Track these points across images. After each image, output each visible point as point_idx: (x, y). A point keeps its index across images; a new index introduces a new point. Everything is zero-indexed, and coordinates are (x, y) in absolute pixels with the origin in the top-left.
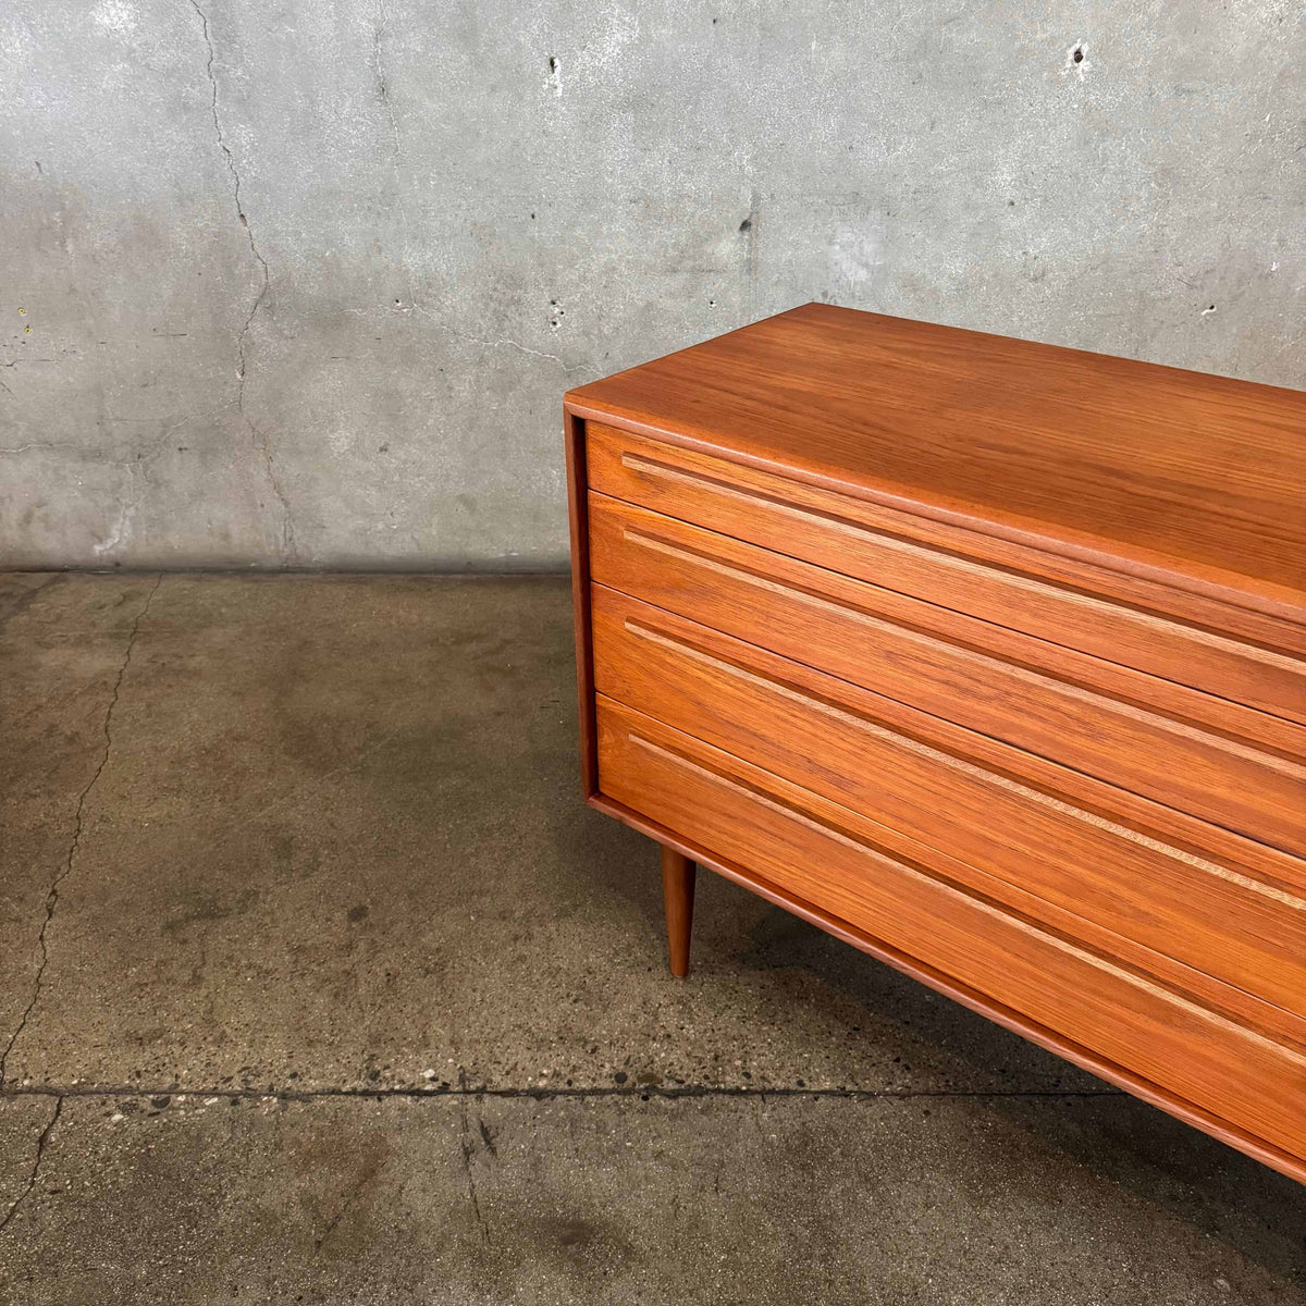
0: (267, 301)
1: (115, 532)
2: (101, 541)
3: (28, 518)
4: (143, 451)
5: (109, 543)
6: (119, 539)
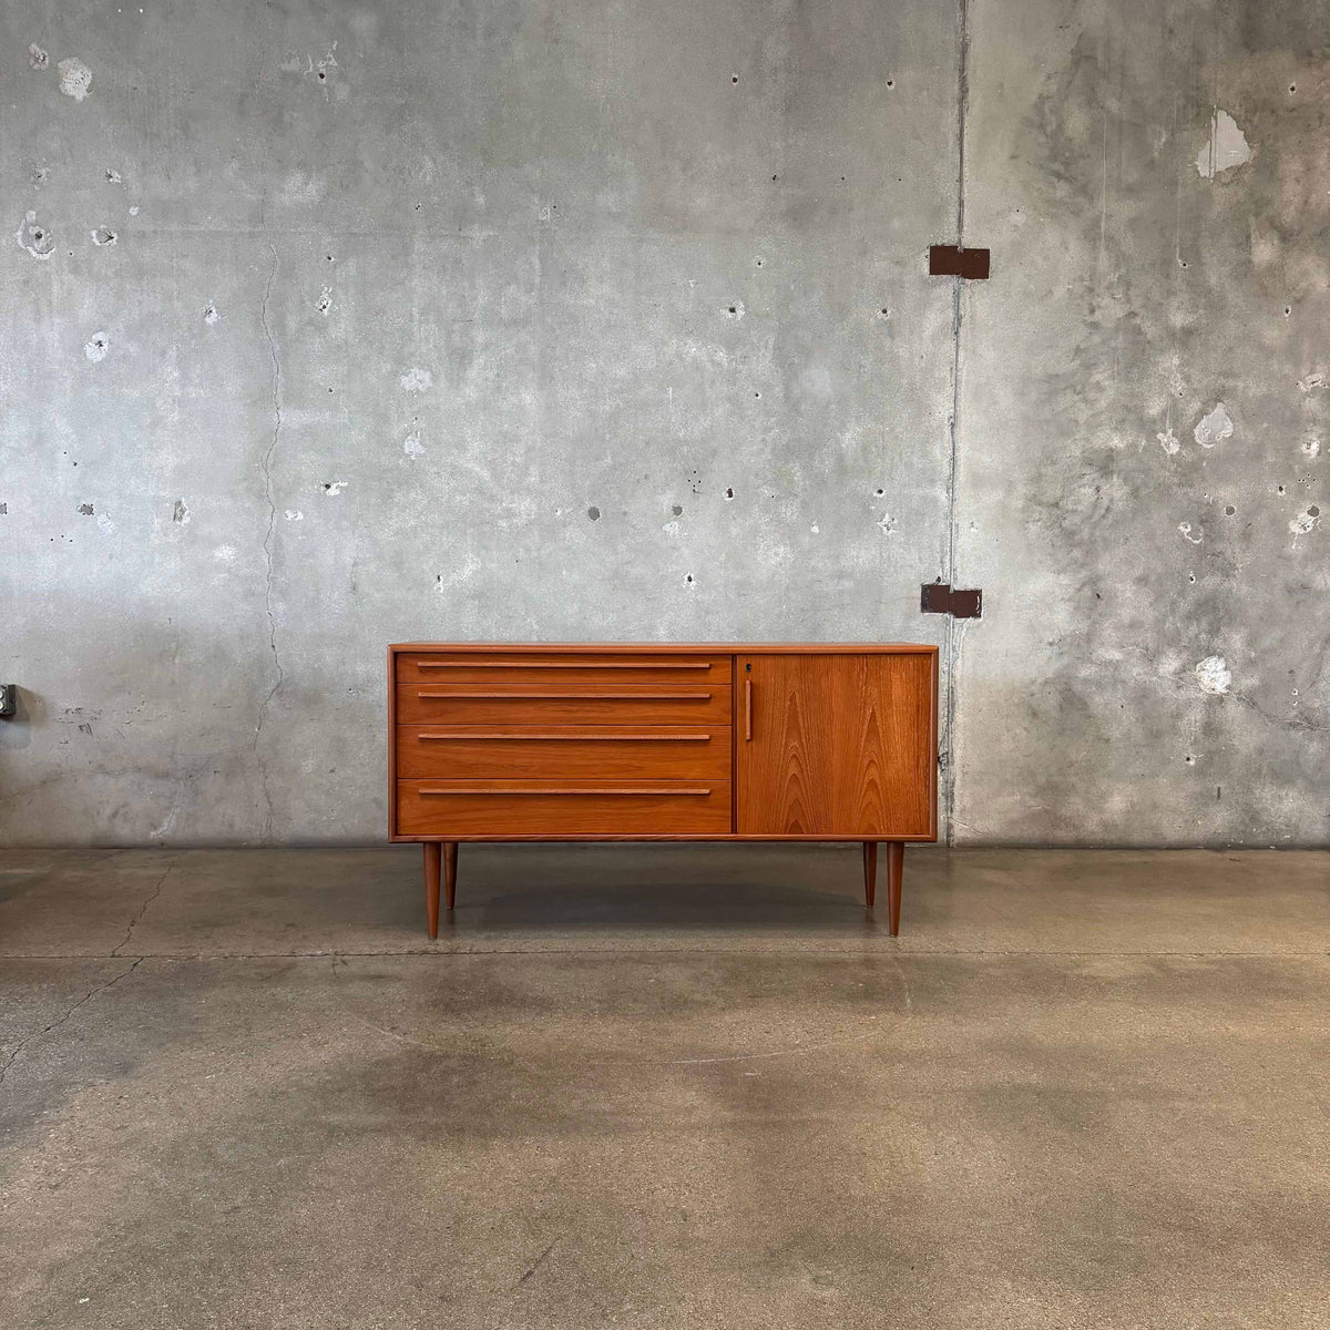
0: (279, 690)
1: (166, 824)
2: (155, 828)
3: (115, 815)
4: (192, 774)
5: (161, 830)
6: (167, 828)
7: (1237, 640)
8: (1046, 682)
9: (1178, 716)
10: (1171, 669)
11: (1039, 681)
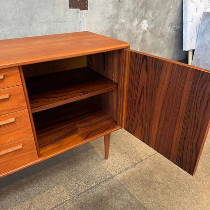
7: (150, 14)
8: (107, 31)
9: (137, 38)
10: (136, 24)
11: (105, 31)
